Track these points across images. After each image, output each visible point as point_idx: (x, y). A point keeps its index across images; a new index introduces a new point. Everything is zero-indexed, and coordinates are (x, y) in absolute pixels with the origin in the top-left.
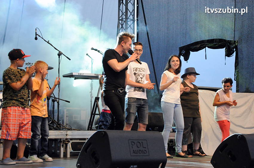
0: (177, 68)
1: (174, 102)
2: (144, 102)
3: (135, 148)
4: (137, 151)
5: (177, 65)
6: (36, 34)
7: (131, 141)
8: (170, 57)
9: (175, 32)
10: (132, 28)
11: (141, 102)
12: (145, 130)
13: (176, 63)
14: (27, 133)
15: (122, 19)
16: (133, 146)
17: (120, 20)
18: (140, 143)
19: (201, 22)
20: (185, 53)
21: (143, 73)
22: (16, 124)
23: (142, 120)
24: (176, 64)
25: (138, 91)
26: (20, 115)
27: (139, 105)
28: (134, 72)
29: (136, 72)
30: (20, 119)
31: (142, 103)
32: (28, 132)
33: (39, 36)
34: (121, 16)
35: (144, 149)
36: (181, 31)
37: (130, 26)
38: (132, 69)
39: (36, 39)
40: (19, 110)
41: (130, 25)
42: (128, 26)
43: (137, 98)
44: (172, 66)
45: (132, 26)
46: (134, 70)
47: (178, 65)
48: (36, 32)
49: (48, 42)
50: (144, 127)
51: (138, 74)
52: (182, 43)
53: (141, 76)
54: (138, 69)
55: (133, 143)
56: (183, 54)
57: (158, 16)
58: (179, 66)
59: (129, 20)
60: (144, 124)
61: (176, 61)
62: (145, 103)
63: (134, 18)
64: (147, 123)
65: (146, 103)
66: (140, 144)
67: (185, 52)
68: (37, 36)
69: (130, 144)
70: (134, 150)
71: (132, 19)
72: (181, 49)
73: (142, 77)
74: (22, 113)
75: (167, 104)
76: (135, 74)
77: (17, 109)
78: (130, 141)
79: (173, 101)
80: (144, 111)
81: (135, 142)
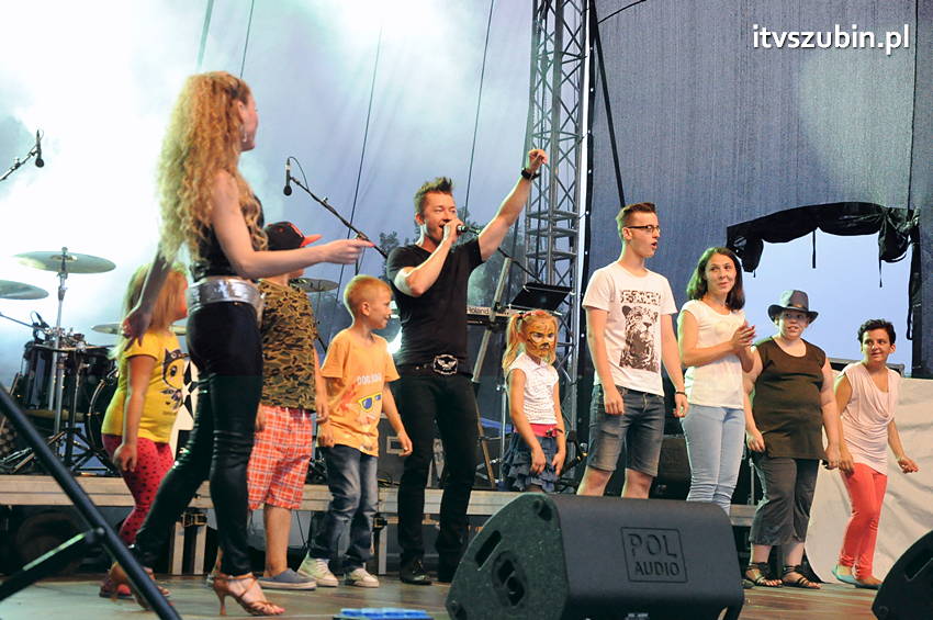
0: (728, 289)
1: (725, 402)
2: (652, 403)
3: (642, 555)
4: (648, 564)
5: (725, 280)
6: (289, 178)
7: (631, 532)
8: (705, 254)
9: (713, 177)
10: (574, 163)
11: (644, 403)
12: (646, 496)
13: (724, 273)
14: (291, 491)
15: (542, 133)
16: (637, 550)
17: (535, 135)
18: (656, 539)
19: (800, 148)
20: (745, 246)
21: (654, 308)
22: (268, 459)
23: (639, 462)
24: (721, 278)
25: (633, 367)
26: (282, 434)
27: (636, 412)
28: (623, 304)
29: (631, 306)
30: (281, 446)
31: (647, 406)
32: (294, 489)
33: (298, 183)
34: (537, 125)
35: (672, 559)
36: (734, 176)
37: (565, 156)
38: (618, 295)
39: (288, 191)
40: (280, 418)
41: (565, 152)
42: (561, 156)
43: (630, 390)
44: (712, 285)
45: (572, 156)
46: (626, 297)
47: (730, 279)
48: (288, 171)
49: (324, 204)
50: (643, 486)
51: (635, 312)
52: (735, 216)
53: (646, 319)
54: (638, 294)
55: (636, 540)
56: (740, 250)
57: (658, 126)
58: (733, 283)
59: (562, 136)
60: (645, 475)
61: (722, 269)
62: (655, 407)
63: (578, 129)
64: (655, 473)
65: (658, 406)
66: (658, 541)
67: (745, 242)
68: (292, 183)
69: (628, 542)
70: (638, 564)
71: (573, 132)
72: (733, 233)
73: (650, 321)
74: (290, 429)
75: (701, 412)
76: (626, 310)
77: (274, 414)
78: (626, 532)
79: (718, 402)
80: (649, 431)
81: (644, 535)
